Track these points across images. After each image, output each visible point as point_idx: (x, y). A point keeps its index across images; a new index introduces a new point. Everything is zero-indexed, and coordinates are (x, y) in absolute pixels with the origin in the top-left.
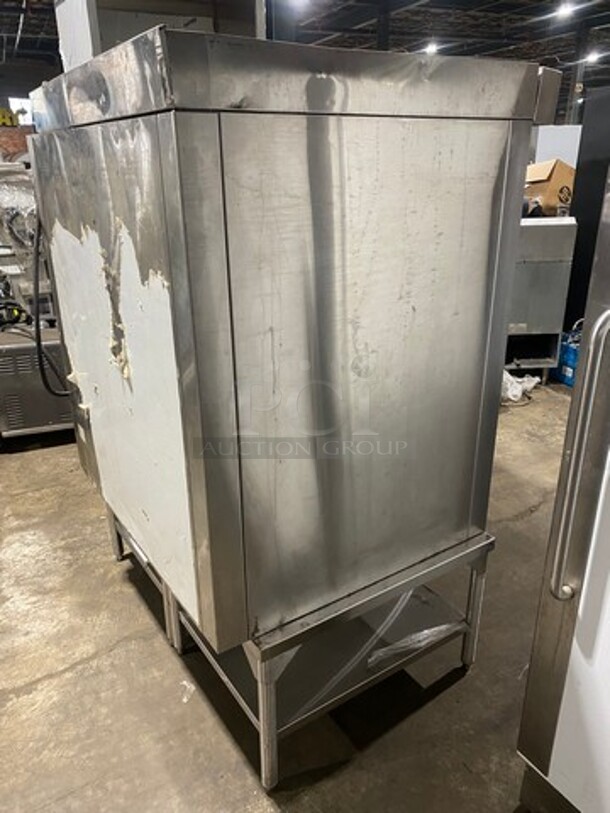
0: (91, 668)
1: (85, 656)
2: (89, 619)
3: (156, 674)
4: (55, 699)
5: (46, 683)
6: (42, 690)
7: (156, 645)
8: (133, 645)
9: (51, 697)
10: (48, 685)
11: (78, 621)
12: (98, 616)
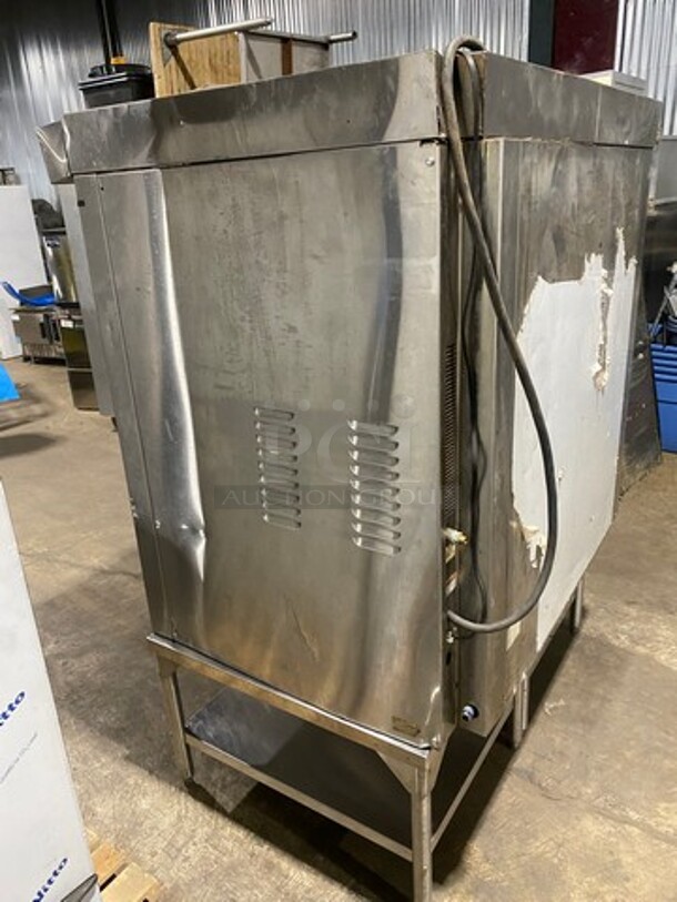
0: (606, 800)
1: (601, 818)
2: (556, 861)
3: (558, 740)
4: (663, 805)
5: (663, 829)
6: (669, 826)
7: (529, 761)
8: (548, 782)
9: (666, 809)
10: (662, 824)
11: (572, 873)
12: (544, 853)
